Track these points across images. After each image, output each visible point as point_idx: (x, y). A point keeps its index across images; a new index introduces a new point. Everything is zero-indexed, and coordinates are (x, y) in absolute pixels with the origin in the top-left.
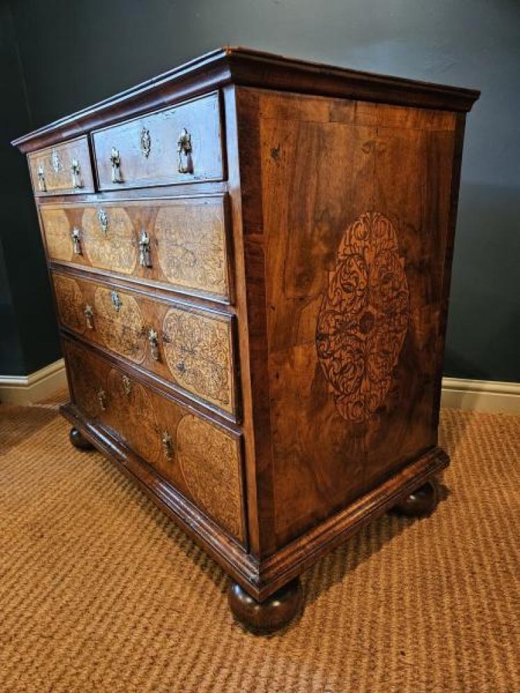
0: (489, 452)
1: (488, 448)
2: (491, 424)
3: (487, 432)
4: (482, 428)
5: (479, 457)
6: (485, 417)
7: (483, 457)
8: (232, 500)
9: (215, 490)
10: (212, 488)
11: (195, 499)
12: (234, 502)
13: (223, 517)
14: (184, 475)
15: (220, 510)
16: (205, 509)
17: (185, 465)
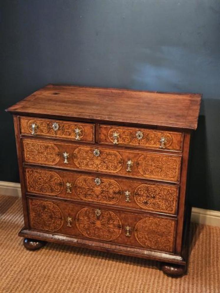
8: (169, 240)
9: (158, 239)
10: (156, 239)
11: (144, 246)
12: (170, 240)
13: (161, 247)
14: (137, 239)
15: (160, 245)
16: (151, 247)
17: (139, 235)
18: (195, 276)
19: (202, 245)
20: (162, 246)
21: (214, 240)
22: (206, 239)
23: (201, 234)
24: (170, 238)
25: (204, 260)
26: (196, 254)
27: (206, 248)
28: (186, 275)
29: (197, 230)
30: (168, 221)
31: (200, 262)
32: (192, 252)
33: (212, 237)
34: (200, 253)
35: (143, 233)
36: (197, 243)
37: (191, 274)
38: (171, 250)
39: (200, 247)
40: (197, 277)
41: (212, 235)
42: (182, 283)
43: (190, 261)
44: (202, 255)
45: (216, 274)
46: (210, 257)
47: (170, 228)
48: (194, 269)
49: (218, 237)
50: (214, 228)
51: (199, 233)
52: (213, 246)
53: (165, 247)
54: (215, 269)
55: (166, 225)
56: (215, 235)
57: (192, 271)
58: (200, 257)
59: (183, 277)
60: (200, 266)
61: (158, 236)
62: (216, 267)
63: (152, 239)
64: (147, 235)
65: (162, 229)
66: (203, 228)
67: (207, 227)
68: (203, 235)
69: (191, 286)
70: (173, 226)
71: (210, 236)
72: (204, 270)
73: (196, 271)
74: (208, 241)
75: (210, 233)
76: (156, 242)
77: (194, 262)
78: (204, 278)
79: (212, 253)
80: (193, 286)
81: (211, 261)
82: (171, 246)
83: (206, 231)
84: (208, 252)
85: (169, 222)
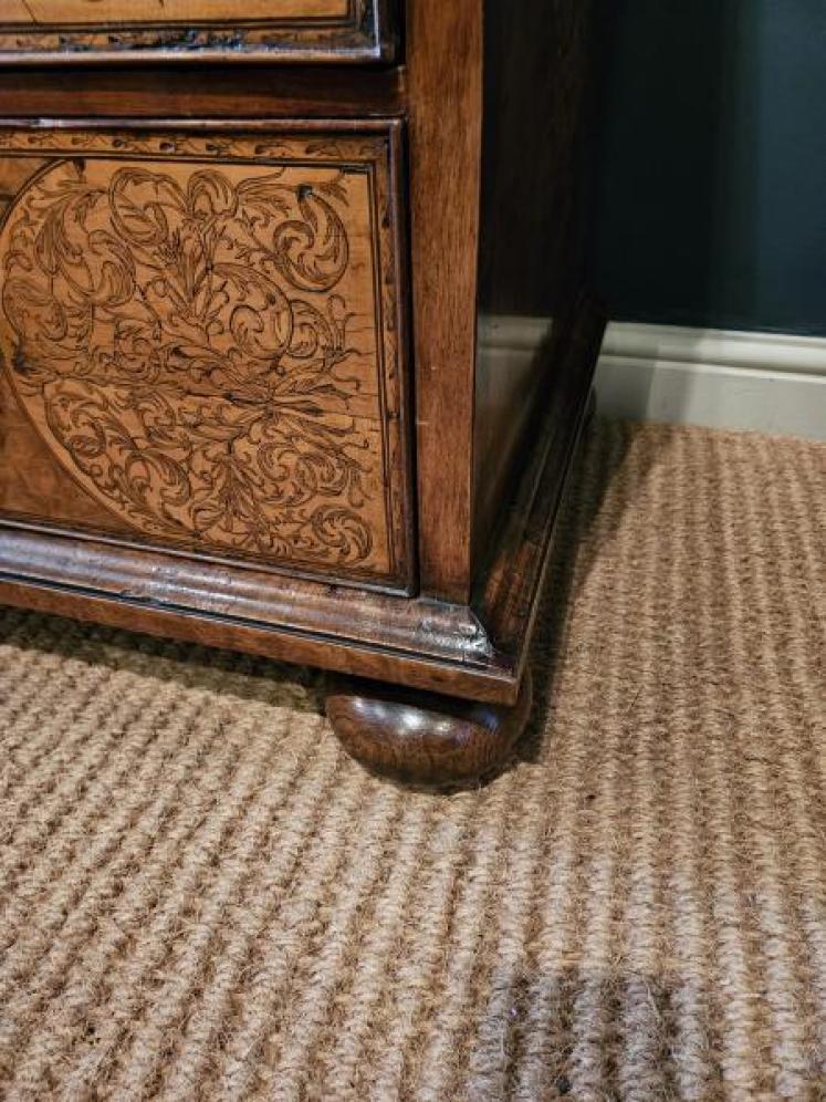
0: (788, 583)
1: (786, 567)
2: (803, 478)
3: (786, 504)
4: (773, 492)
5: (750, 601)
6: (787, 454)
7: (764, 603)
8: (339, 451)
9: (242, 446)
10: (221, 448)
11: (138, 521)
12: (352, 452)
13: (286, 530)
14: (65, 457)
15: (270, 512)
16: (196, 534)
17: (66, 419)
18: (611, 768)
19: (664, 531)
20: (288, 519)
21: (740, 498)
22: (691, 498)
23: (658, 469)
24: (352, 430)
25: (678, 633)
26: (620, 586)
27: (692, 549)
28: (531, 760)
29: (635, 447)
30: (294, 176)
31: (647, 647)
32: (596, 578)
33: (728, 486)
34: (650, 582)
35: (88, 382)
36: (629, 518)
37: (576, 750)
38: (379, 560)
39: (653, 543)
40: (626, 778)
41: (726, 472)
42: (488, 840)
43: (574, 642)
44: (663, 593)
45: (783, 750)
46: (721, 606)
47: (326, 286)
48: (597, 705)
49: (768, 484)
50: (739, 439)
51: (646, 466)
52: (736, 534)
53: (317, 520)
54: (779, 711)
55: (279, 254)
56: (747, 471)
57: (581, 719)
58: (647, 609)
59: (503, 782)
60: (647, 677)
61: (232, 414)
62: (774, 685)
63: (187, 445)
64: (132, 404)
65: (244, 317)
66: (667, 438)
67: (695, 436)
68: (669, 473)
69: (560, 874)
70: (361, 248)
71: (715, 483)
72: (680, 716)
73: (613, 727)
74: (702, 508)
75: (713, 465)
76: (232, 479)
77: (600, 648)
78: (683, 795)
79: (733, 579)
80: (584, 885)
81: (737, 638)
82: (374, 511)
83: (688, 455)
84: (705, 578)
85: (302, 191)
